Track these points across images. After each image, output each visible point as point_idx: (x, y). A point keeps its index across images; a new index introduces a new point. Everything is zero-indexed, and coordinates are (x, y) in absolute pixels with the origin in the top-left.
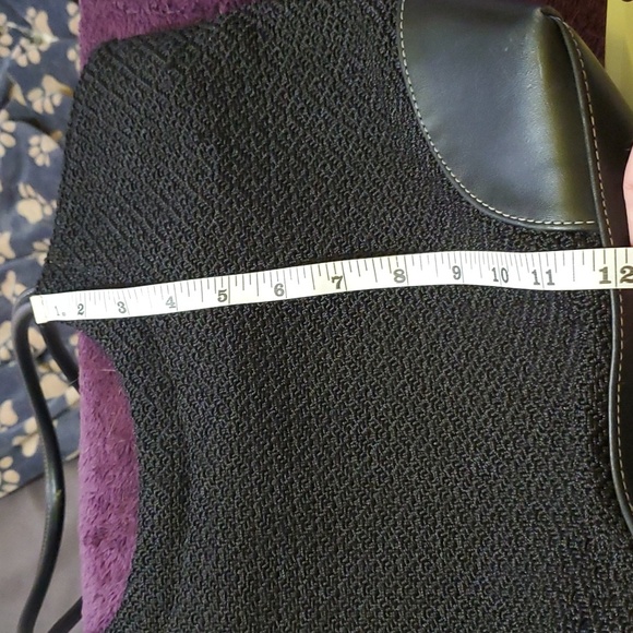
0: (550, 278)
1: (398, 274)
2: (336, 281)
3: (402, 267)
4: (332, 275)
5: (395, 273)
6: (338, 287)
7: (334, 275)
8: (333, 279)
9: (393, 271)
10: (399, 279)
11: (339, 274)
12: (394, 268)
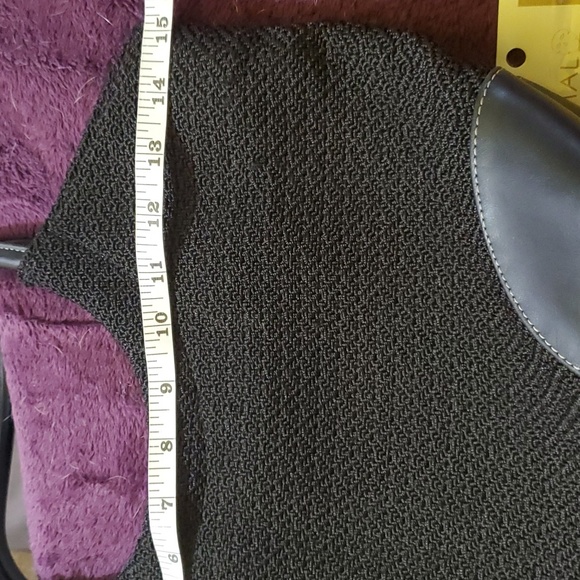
0: (156, 265)
1: (165, 446)
2: (166, 505)
3: (159, 443)
4: (160, 508)
5: (164, 450)
6: (171, 505)
7: (161, 507)
8: (163, 508)
9: (161, 451)
10: (169, 447)
11: (160, 502)
12: (159, 450)
